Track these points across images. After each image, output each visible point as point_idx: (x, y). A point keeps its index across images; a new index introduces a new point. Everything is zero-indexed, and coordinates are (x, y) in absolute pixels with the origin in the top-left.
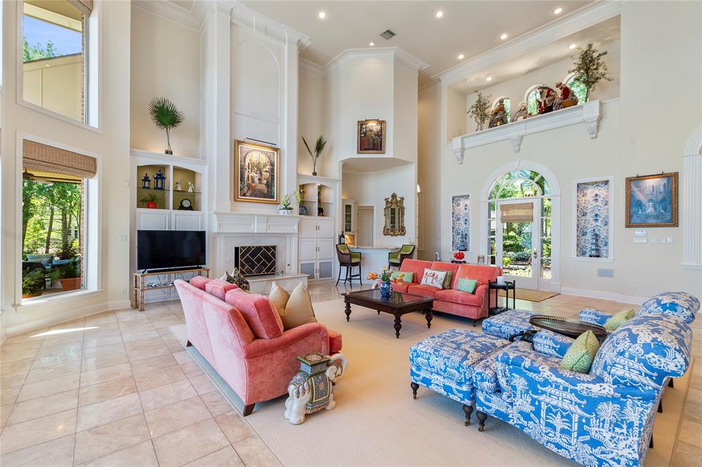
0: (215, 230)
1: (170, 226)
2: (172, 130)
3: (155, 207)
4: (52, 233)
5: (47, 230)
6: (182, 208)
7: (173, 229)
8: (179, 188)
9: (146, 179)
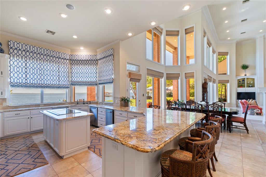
0: (259, 92)
1: (245, 91)
2: (247, 70)
3: (242, 87)
4: (222, 93)
5: (221, 92)
6: (249, 87)
7: (246, 92)
8: (248, 82)
9: (240, 81)
